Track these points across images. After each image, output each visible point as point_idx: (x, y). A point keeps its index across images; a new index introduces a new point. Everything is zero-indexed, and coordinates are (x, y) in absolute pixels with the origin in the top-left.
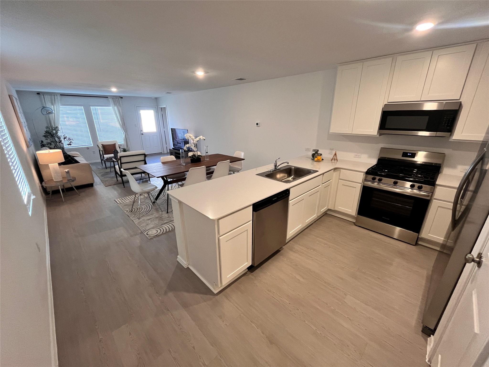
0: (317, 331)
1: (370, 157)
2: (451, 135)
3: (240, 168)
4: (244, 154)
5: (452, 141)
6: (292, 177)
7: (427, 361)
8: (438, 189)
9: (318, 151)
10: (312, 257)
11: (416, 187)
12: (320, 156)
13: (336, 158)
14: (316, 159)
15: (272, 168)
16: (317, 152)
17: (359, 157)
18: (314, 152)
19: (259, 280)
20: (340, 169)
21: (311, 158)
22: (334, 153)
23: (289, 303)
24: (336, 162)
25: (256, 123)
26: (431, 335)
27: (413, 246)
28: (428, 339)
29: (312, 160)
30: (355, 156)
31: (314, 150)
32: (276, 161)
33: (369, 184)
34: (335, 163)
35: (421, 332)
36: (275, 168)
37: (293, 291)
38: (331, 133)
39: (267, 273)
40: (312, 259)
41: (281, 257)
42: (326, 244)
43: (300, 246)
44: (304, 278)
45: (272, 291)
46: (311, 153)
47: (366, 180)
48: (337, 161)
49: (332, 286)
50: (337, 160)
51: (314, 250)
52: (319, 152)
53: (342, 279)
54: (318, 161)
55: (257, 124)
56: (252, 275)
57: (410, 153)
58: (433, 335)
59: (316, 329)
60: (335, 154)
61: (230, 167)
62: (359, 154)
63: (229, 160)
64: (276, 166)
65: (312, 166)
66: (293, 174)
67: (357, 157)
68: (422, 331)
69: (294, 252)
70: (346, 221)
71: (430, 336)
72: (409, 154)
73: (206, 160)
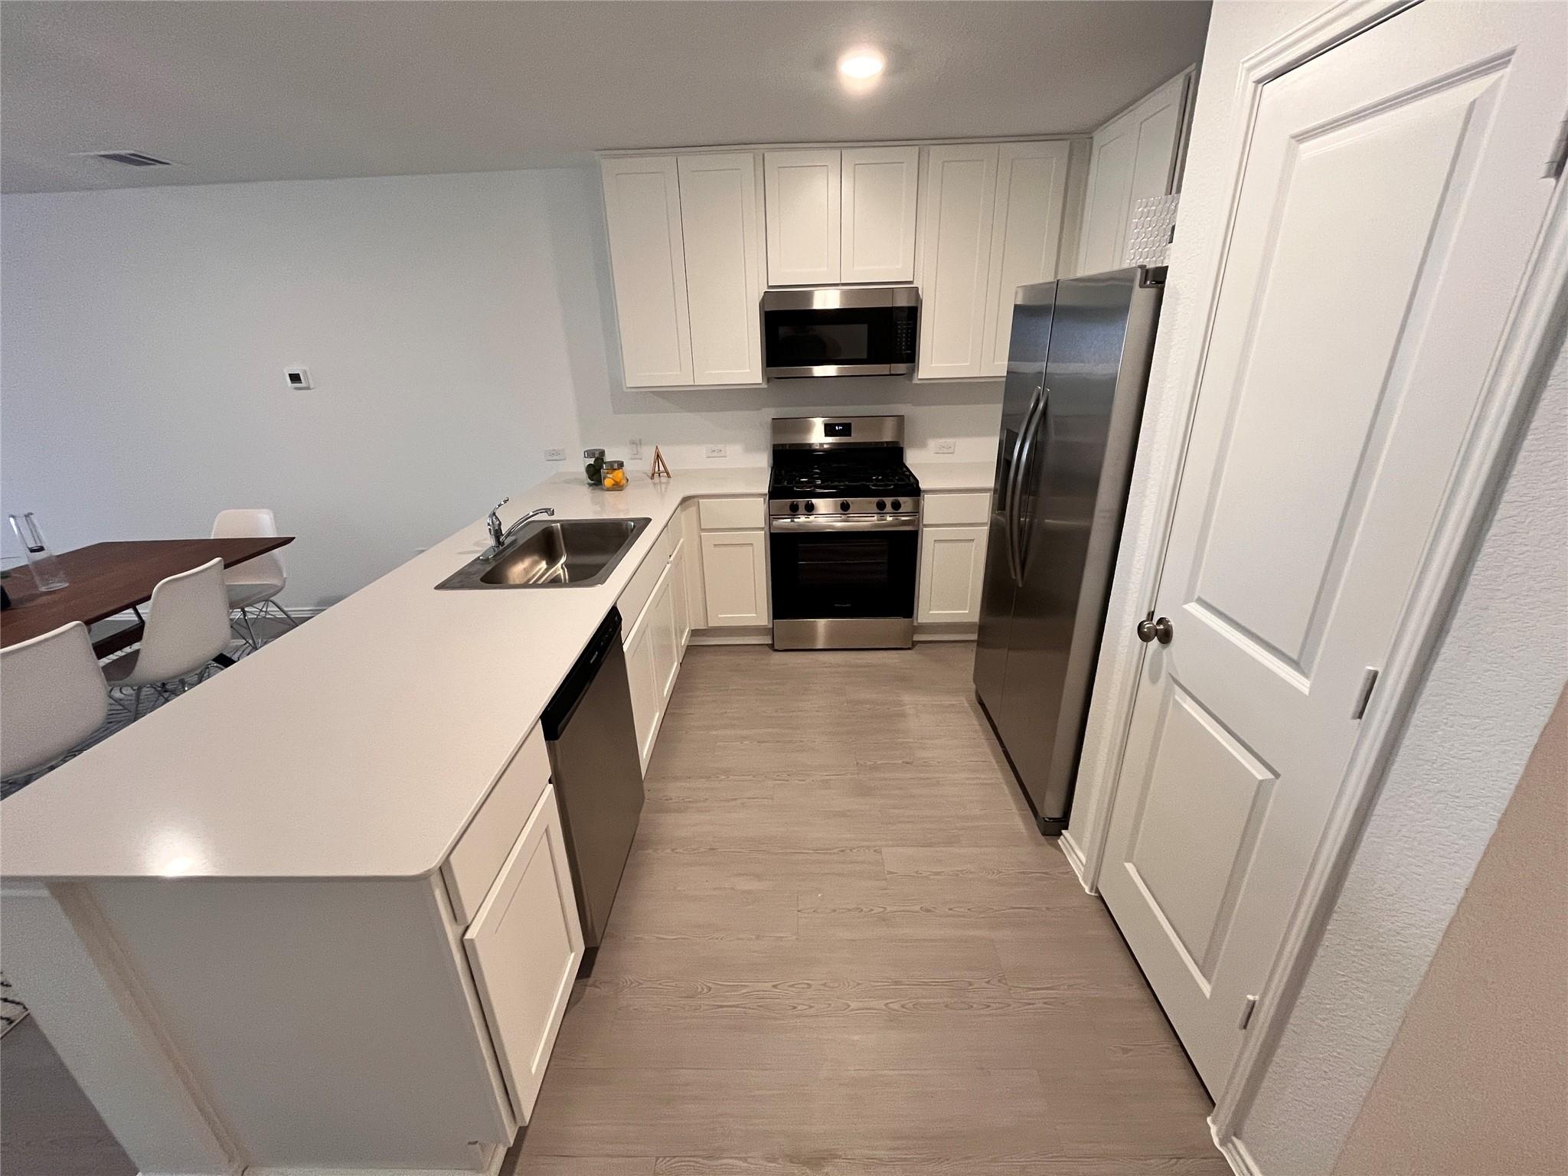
0: (891, 1005)
1: (749, 449)
2: (913, 370)
3: (276, 581)
4: (275, 517)
5: (919, 382)
6: (563, 560)
7: (1087, 891)
8: (929, 502)
9: (602, 453)
10: (735, 799)
11: (889, 508)
12: (619, 469)
13: (662, 469)
14: (608, 482)
15: (477, 544)
16: (599, 457)
17: (722, 454)
18: (592, 461)
19: (632, 983)
20: (696, 500)
21: (586, 482)
22: (653, 456)
23: (775, 986)
24: (664, 479)
25: (284, 374)
26: (1063, 831)
27: (910, 652)
28: (1059, 841)
29: (591, 488)
30: (710, 455)
31: (590, 454)
32: (494, 514)
33: (785, 522)
34: (663, 486)
35: (1043, 838)
36: (499, 543)
37: (758, 938)
38: (629, 390)
39: (641, 939)
40: (739, 801)
41: (650, 851)
42: (745, 738)
43: (679, 784)
44: (758, 877)
45: (699, 990)
46: (579, 466)
47: (771, 516)
48: (669, 476)
49: (836, 851)
50: (668, 473)
51: (727, 772)
52: (608, 458)
53: (843, 814)
54: (618, 487)
55: (295, 378)
56: (594, 985)
57: (839, 425)
58: (1066, 828)
59: (886, 1005)
60: (658, 456)
61: (230, 589)
62: (720, 447)
63: (217, 559)
64: (497, 534)
65: (598, 508)
66: (561, 549)
67: (715, 454)
68: (1044, 834)
69: (676, 811)
70: (746, 648)
71: (1061, 834)
72: (837, 428)
73: (43, 589)
